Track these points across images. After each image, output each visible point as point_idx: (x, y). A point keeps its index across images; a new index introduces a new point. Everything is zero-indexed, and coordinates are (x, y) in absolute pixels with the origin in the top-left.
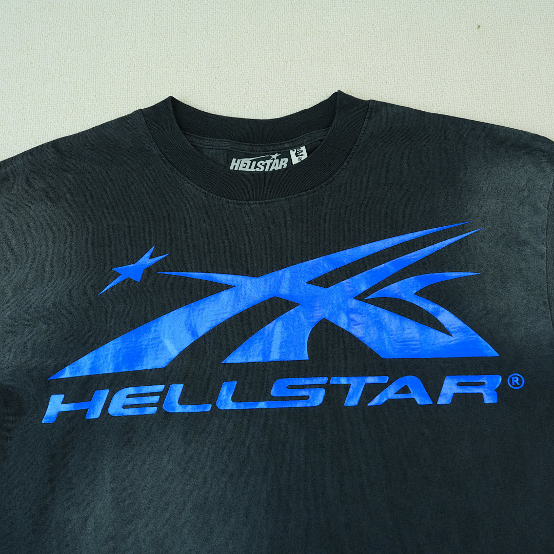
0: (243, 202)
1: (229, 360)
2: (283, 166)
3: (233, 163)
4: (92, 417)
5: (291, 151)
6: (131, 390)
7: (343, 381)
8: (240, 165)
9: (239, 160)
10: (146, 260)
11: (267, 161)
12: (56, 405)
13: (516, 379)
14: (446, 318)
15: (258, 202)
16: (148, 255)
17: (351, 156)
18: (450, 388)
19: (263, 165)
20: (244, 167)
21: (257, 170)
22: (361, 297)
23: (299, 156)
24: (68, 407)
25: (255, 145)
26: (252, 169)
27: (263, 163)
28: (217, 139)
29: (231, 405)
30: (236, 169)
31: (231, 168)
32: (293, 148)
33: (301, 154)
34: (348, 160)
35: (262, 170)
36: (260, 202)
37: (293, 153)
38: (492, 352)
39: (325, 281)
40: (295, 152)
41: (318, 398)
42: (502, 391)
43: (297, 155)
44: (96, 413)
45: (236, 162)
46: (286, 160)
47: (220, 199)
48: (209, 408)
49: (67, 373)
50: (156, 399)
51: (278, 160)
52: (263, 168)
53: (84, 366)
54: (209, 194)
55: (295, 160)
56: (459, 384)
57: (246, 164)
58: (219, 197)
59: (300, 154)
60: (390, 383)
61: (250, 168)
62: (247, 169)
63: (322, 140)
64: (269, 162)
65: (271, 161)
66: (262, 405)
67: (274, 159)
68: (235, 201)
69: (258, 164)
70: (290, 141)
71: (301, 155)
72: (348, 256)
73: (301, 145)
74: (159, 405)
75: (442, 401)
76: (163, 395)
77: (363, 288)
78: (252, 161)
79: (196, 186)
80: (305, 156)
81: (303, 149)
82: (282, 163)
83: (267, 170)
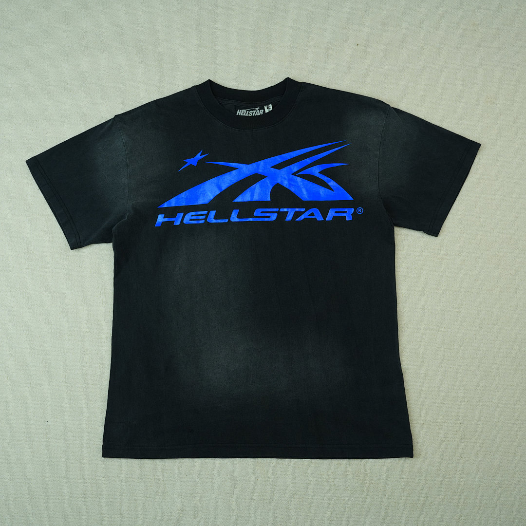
0: (242, 130)
1: (236, 200)
3: (238, 112)
4: (176, 224)
6: (193, 213)
7: (285, 210)
8: (241, 113)
9: (241, 110)
10: (199, 156)
12: (161, 219)
13: (360, 210)
14: (332, 183)
15: (249, 130)
16: (199, 154)
17: (293, 109)
18: (331, 214)
21: (249, 115)
22: (295, 174)
24: (166, 220)
26: (247, 115)
27: (252, 112)
28: (231, 100)
29: (237, 220)
30: (239, 115)
31: (237, 114)
32: (266, 105)
34: (291, 111)
37: (266, 107)
38: (351, 198)
39: (279, 167)
41: (274, 217)
42: (354, 214)
43: (267, 108)
44: (178, 223)
46: (263, 110)
47: (232, 129)
48: (227, 221)
49: (165, 205)
50: (204, 217)
51: (259, 110)
52: (252, 114)
53: (173, 202)
54: (227, 126)
55: (267, 111)
56: (336, 212)
57: (244, 112)
59: (269, 108)
60: (305, 211)
62: (244, 115)
63: (279, 101)
64: (254, 111)
65: (255, 111)
66: (251, 219)
67: (257, 110)
68: (239, 130)
69: (250, 112)
70: (264, 102)
72: (288, 156)
73: (270, 104)
74: (205, 219)
75: (327, 219)
76: (207, 215)
77: (295, 170)
78: (247, 111)
79: (221, 122)
80: (271, 109)
81: (271, 105)
82: (260, 112)
83: (254, 115)
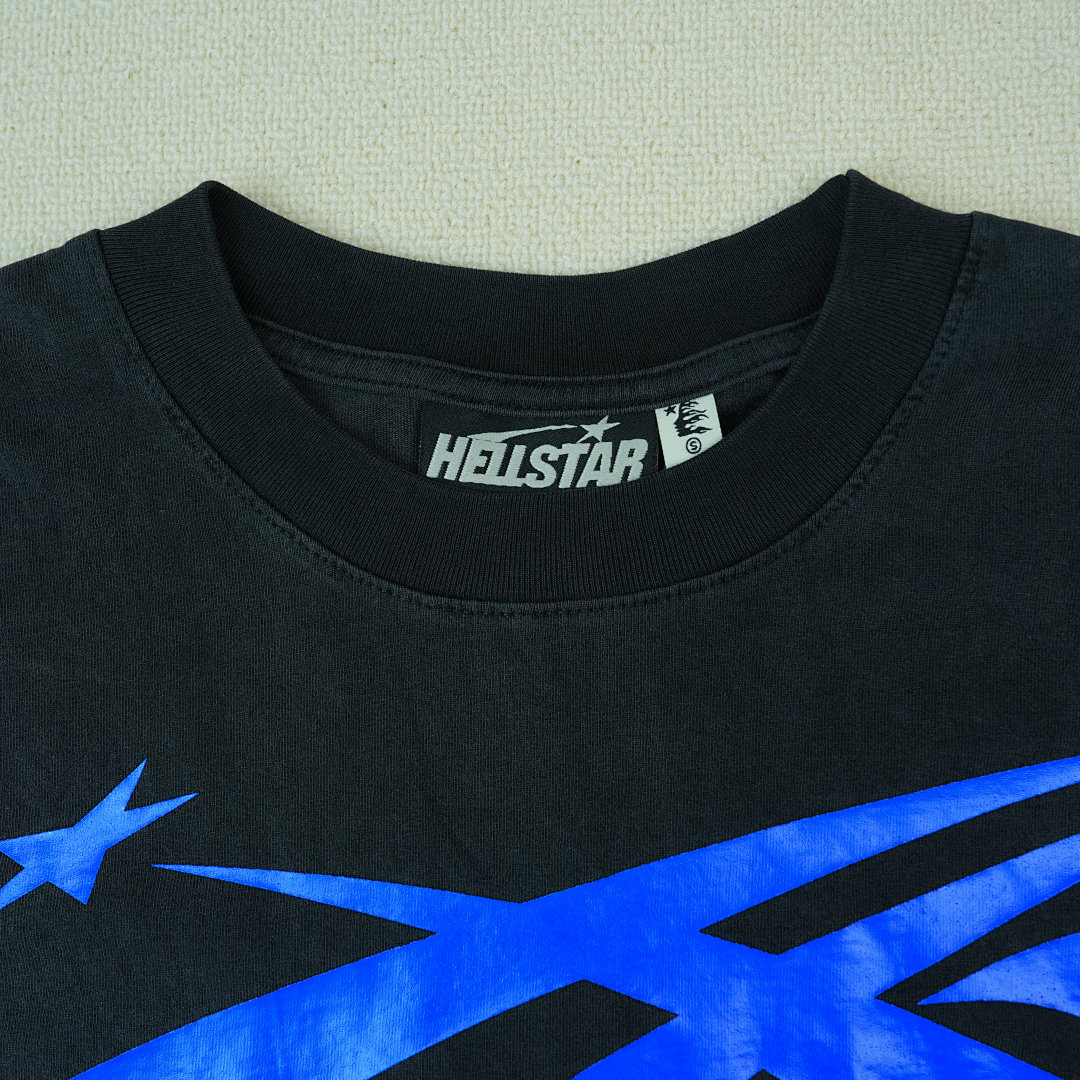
0: (473, 605)
2: (628, 470)
3: (440, 453)
5: (660, 413)
8: (466, 459)
9: (461, 442)
10: (114, 814)
11: (567, 448)
15: (527, 607)
16: (121, 794)
17: (890, 437)
19: (552, 463)
20: (480, 470)
21: (531, 480)
23: (689, 432)
25: (526, 383)
26: (511, 480)
27: (554, 453)
28: (383, 354)
30: (450, 475)
31: (433, 472)
32: (667, 401)
33: (698, 424)
34: (875, 452)
35: (548, 482)
36: (540, 607)
37: (665, 421)
40: (675, 417)
43: (682, 428)
45: (451, 449)
46: (641, 446)
47: (390, 592)
51: (609, 445)
52: (550, 474)
54: (350, 568)
55: (675, 451)
57: (488, 454)
58: (385, 585)
61: (502, 472)
62: (491, 478)
63: (780, 374)
64: (573, 451)
65: (584, 448)
67: (593, 441)
68: (444, 600)
69: (535, 459)
70: (656, 370)
71: (699, 430)
73: (700, 391)
78: (511, 443)
79: (300, 536)
80: (712, 436)
81: (707, 404)
82: (622, 460)
83: (565, 483)
